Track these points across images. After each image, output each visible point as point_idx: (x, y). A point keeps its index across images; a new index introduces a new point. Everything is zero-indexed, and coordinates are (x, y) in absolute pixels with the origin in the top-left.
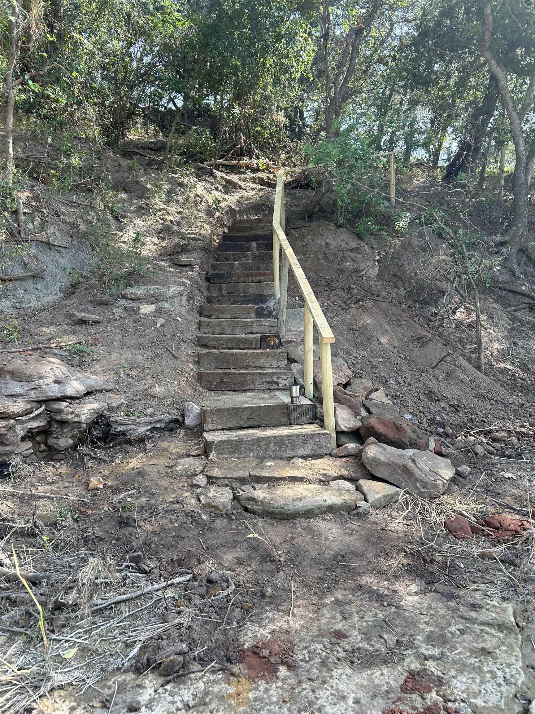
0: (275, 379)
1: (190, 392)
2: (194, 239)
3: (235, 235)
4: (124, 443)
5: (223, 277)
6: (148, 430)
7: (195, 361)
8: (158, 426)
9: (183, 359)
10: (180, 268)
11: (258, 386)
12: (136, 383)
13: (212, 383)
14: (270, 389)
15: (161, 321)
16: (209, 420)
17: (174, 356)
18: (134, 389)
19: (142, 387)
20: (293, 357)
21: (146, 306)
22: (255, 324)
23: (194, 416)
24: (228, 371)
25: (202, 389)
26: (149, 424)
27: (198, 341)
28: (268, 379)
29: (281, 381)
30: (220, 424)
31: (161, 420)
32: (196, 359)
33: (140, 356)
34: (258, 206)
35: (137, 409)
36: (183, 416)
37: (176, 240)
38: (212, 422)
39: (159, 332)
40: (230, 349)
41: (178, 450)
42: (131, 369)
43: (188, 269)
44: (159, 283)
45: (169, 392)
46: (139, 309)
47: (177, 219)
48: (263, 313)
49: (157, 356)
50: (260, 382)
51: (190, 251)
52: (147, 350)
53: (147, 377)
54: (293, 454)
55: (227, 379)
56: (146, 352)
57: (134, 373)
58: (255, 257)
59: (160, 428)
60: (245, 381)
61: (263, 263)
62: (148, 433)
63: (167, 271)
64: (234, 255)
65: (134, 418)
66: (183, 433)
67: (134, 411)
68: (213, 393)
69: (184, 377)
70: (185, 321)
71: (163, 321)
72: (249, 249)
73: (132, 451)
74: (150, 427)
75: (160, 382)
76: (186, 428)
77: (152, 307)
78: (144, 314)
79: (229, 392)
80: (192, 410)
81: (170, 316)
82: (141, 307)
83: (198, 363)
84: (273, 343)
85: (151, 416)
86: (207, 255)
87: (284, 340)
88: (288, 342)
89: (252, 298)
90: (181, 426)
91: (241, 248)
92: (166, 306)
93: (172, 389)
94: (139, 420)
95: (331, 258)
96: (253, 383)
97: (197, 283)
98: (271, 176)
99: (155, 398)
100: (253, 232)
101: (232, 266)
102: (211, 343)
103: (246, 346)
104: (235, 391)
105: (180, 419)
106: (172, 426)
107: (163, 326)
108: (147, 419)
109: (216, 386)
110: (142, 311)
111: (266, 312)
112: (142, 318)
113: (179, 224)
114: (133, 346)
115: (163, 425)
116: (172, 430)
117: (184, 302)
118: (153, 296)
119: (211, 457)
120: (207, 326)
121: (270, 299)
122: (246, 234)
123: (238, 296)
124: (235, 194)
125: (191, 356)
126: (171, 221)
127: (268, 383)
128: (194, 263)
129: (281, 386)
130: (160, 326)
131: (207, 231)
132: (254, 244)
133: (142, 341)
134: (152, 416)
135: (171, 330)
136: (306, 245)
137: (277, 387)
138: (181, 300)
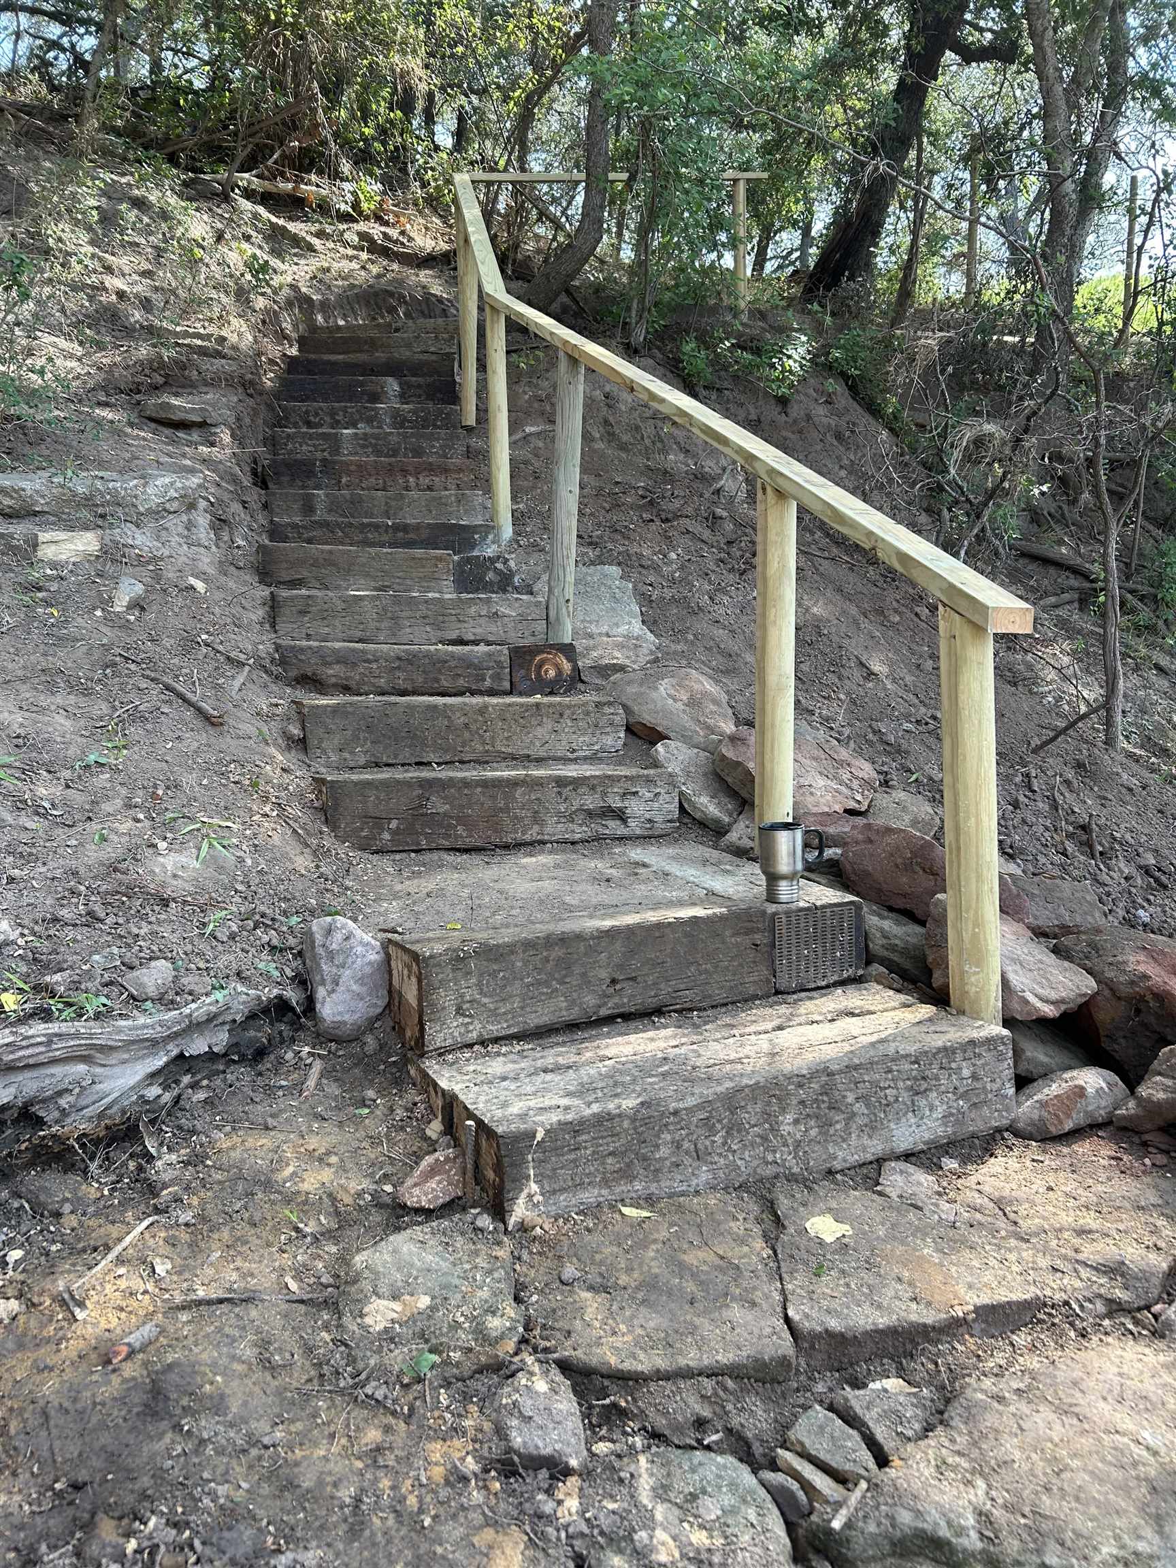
0: (616, 803)
1: (303, 862)
2: (202, 351)
3: (326, 357)
4: (31, 1164)
5: (310, 474)
6: (153, 1075)
7: (289, 738)
8: (198, 1046)
9: (248, 728)
10: (167, 431)
11: (554, 828)
12: (59, 832)
13: (378, 822)
14: (599, 839)
15: (128, 590)
16: (446, 999)
17: (207, 718)
18: (56, 867)
19: (94, 855)
20: (647, 719)
21: (62, 535)
22: (473, 610)
23: (361, 981)
24: (425, 774)
25: (343, 849)
26: (154, 1044)
27: (283, 662)
28: (591, 801)
29: (635, 807)
30: (494, 1015)
31: (211, 1019)
32: (295, 731)
33: (60, 719)
34: (376, 294)
35: (89, 975)
36: (302, 981)
37: (144, 351)
38: (460, 1011)
39: (126, 626)
40: (403, 693)
41: (326, 1175)
42: (27, 772)
43: (195, 436)
44: (101, 465)
45: (220, 869)
46: (35, 546)
47: (138, 288)
48: (482, 579)
49: (136, 717)
50: (559, 814)
51: (193, 385)
52: (87, 692)
53: (107, 807)
54: (875, 1147)
55: (437, 805)
56: (82, 701)
57: (46, 790)
58: (399, 421)
59: (211, 1056)
60: (507, 810)
61: (431, 437)
62: (153, 1092)
63: (126, 435)
64: (332, 414)
65: (81, 1026)
66: (318, 1066)
67: (75, 986)
68: (386, 864)
69: (265, 799)
70: (218, 595)
71: (139, 589)
72: (375, 398)
73: (79, 1204)
74: (160, 1061)
75: (170, 825)
76: (326, 1037)
77: (85, 543)
78: (54, 565)
79: (449, 858)
80: (347, 952)
81: (157, 576)
82: (43, 537)
83: (302, 744)
84: (552, 673)
85: (164, 1001)
86: (251, 402)
87: (589, 663)
88: (606, 671)
89: (425, 534)
90: (297, 1026)
91: (350, 395)
92: (141, 540)
93: (229, 857)
94: (101, 1033)
95: (625, 438)
96: (537, 819)
97: (235, 480)
98: (394, 233)
99: (165, 903)
100: (381, 356)
101: (335, 443)
102: (333, 672)
103: (461, 682)
104: (467, 851)
105: (293, 995)
106: (261, 1033)
107: (137, 605)
108: (145, 1022)
109: (394, 833)
110: (47, 552)
111: (490, 576)
112: (50, 579)
113: (146, 305)
114: (24, 680)
115: (220, 1039)
116: (260, 1053)
117: (203, 532)
118: (88, 501)
119: (519, 1211)
120: (303, 613)
121: (484, 539)
122: (362, 357)
123: (376, 527)
124: (302, 262)
125: (271, 717)
126: (121, 295)
127: (590, 814)
128: (214, 417)
129: (635, 827)
130: (130, 607)
131: (240, 335)
132: (392, 385)
133: (61, 659)
134: (172, 1005)
135: (173, 621)
136: (548, 397)
137: (621, 831)
138: (190, 526)
